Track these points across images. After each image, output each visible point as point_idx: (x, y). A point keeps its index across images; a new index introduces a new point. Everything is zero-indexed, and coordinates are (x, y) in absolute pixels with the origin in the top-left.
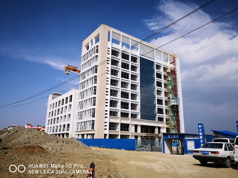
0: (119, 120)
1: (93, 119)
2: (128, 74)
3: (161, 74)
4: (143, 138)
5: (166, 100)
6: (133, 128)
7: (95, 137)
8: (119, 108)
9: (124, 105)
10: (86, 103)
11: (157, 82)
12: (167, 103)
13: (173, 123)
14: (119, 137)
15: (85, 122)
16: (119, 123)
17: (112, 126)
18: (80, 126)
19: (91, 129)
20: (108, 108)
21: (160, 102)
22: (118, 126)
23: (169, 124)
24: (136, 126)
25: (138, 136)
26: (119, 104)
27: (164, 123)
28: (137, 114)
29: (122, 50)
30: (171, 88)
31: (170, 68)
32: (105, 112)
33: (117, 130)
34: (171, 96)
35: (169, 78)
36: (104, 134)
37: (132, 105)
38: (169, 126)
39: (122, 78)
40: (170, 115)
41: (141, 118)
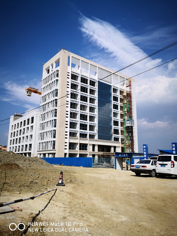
0: (78, 140)
1: (54, 139)
2: (87, 98)
3: (117, 98)
4: (100, 157)
5: (121, 121)
6: (91, 147)
7: (56, 156)
8: (78, 129)
9: (83, 127)
10: (47, 124)
11: (114, 104)
12: (122, 124)
13: (128, 142)
14: (78, 156)
15: (47, 142)
16: (78, 143)
17: (72, 146)
18: (42, 146)
19: (52, 149)
20: (68, 130)
21: (116, 123)
22: (77, 146)
23: (124, 143)
24: (94, 146)
25: (96, 155)
26: (78, 126)
27: (120, 142)
28: (94, 134)
29: (81, 75)
30: (126, 110)
31: (126, 91)
32: (65, 133)
33: (76, 150)
34: (126, 118)
35: (125, 101)
36: (65, 153)
37: (90, 126)
38: (124, 145)
39: (81, 101)
40: (125, 136)
41: (98, 139)
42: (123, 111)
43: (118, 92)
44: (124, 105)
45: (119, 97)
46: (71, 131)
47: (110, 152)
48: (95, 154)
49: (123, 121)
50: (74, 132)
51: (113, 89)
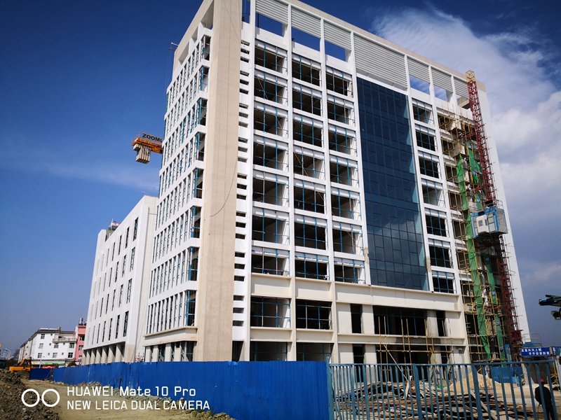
0: (288, 288)
1: (192, 285)
2: (318, 131)
3: (432, 137)
4: (384, 354)
5: (455, 219)
6: (347, 316)
8: (287, 245)
9: (310, 235)
10: (173, 233)
11: (421, 160)
12: (459, 229)
13: (486, 298)
15: (170, 300)
16: (290, 299)
17: (264, 310)
18: (157, 314)
20: (247, 246)
21: (436, 225)
22: (288, 310)
24: (356, 310)
25: (367, 348)
26: (289, 231)
27: (457, 297)
28: (356, 266)
29: (292, 53)
30: (468, 180)
31: (459, 117)
32: (234, 259)
33: (284, 326)
34: (471, 205)
35: (461, 149)
36: (233, 342)
37: (336, 233)
38: (475, 307)
39: (297, 143)
40: (475, 271)
41: (373, 282)
42: (457, 184)
43: (431, 117)
44: (460, 163)
45: (438, 135)
46: (258, 252)
47: (425, 335)
48: (363, 345)
49: (462, 220)
50: (273, 254)
51: (415, 108)
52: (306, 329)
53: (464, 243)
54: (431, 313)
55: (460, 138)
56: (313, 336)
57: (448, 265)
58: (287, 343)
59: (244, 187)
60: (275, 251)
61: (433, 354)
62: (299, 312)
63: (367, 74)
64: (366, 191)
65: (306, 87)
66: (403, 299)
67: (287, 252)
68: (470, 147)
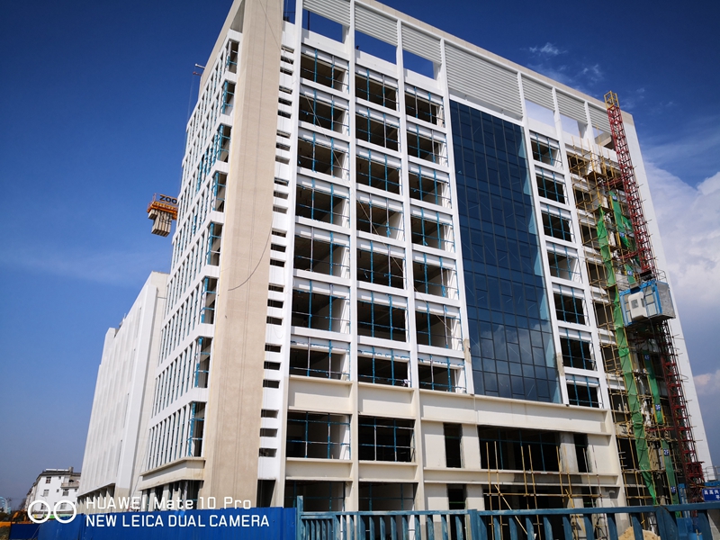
1: (199, 394)
2: (394, 172)
3: (560, 184)
4: (495, 499)
5: (597, 299)
6: (437, 443)
9: (378, 320)
11: (545, 216)
13: (649, 415)
14: (352, 502)
16: (350, 416)
17: (310, 432)
18: (157, 441)
20: (282, 335)
21: (570, 308)
22: (347, 432)
23: (629, 416)
24: (453, 433)
25: (469, 491)
26: (348, 314)
27: (604, 413)
28: (452, 366)
29: (356, 64)
30: (614, 244)
31: (597, 158)
32: (264, 355)
33: (341, 457)
34: (620, 279)
35: (602, 201)
36: (260, 481)
37: (421, 317)
38: (631, 428)
39: (363, 187)
40: (630, 375)
41: (477, 392)
42: (598, 250)
43: (558, 157)
44: (601, 220)
45: (569, 182)
46: (301, 345)
47: (558, 470)
48: (465, 485)
49: (607, 301)
50: (324, 348)
51: (534, 145)
52: (375, 462)
53: (612, 334)
54: (566, 438)
55: (600, 185)
56: (386, 472)
57: (590, 366)
58: (344, 482)
59: (282, 249)
60: (327, 343)
61: (570, 500)
62: (364, 435)
63: (465, 97)
64: (465, 257)
65: (377, 112)
66: (524, 416)
67: (346, 345)
68: (615, 198)
